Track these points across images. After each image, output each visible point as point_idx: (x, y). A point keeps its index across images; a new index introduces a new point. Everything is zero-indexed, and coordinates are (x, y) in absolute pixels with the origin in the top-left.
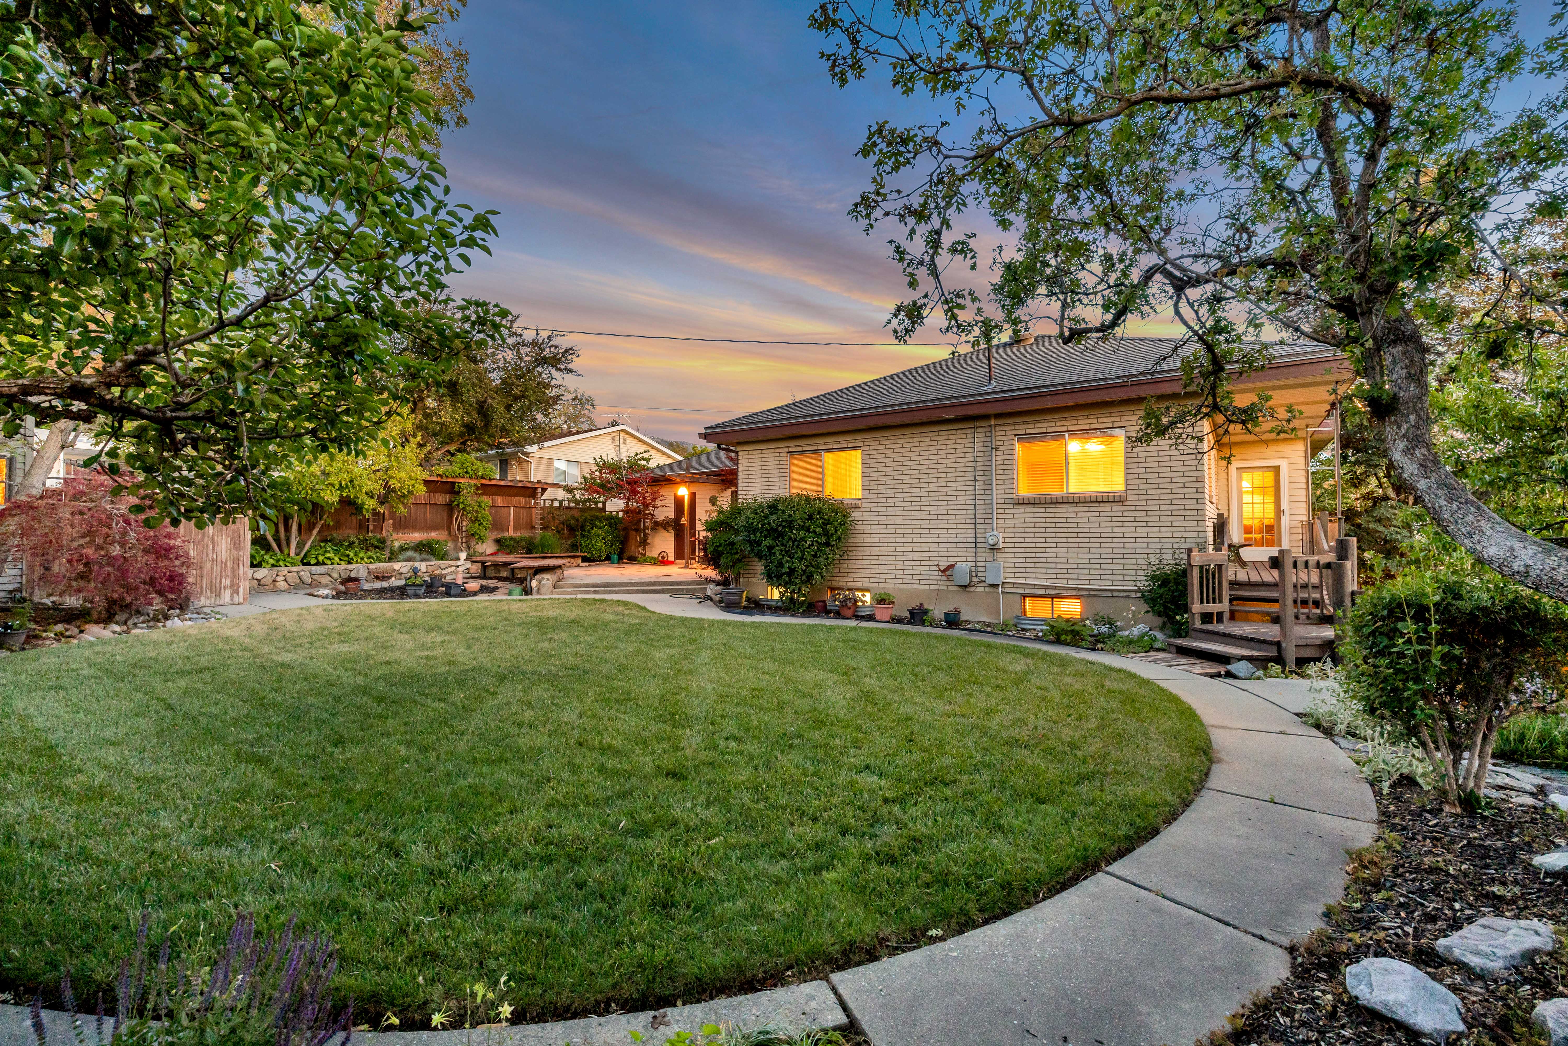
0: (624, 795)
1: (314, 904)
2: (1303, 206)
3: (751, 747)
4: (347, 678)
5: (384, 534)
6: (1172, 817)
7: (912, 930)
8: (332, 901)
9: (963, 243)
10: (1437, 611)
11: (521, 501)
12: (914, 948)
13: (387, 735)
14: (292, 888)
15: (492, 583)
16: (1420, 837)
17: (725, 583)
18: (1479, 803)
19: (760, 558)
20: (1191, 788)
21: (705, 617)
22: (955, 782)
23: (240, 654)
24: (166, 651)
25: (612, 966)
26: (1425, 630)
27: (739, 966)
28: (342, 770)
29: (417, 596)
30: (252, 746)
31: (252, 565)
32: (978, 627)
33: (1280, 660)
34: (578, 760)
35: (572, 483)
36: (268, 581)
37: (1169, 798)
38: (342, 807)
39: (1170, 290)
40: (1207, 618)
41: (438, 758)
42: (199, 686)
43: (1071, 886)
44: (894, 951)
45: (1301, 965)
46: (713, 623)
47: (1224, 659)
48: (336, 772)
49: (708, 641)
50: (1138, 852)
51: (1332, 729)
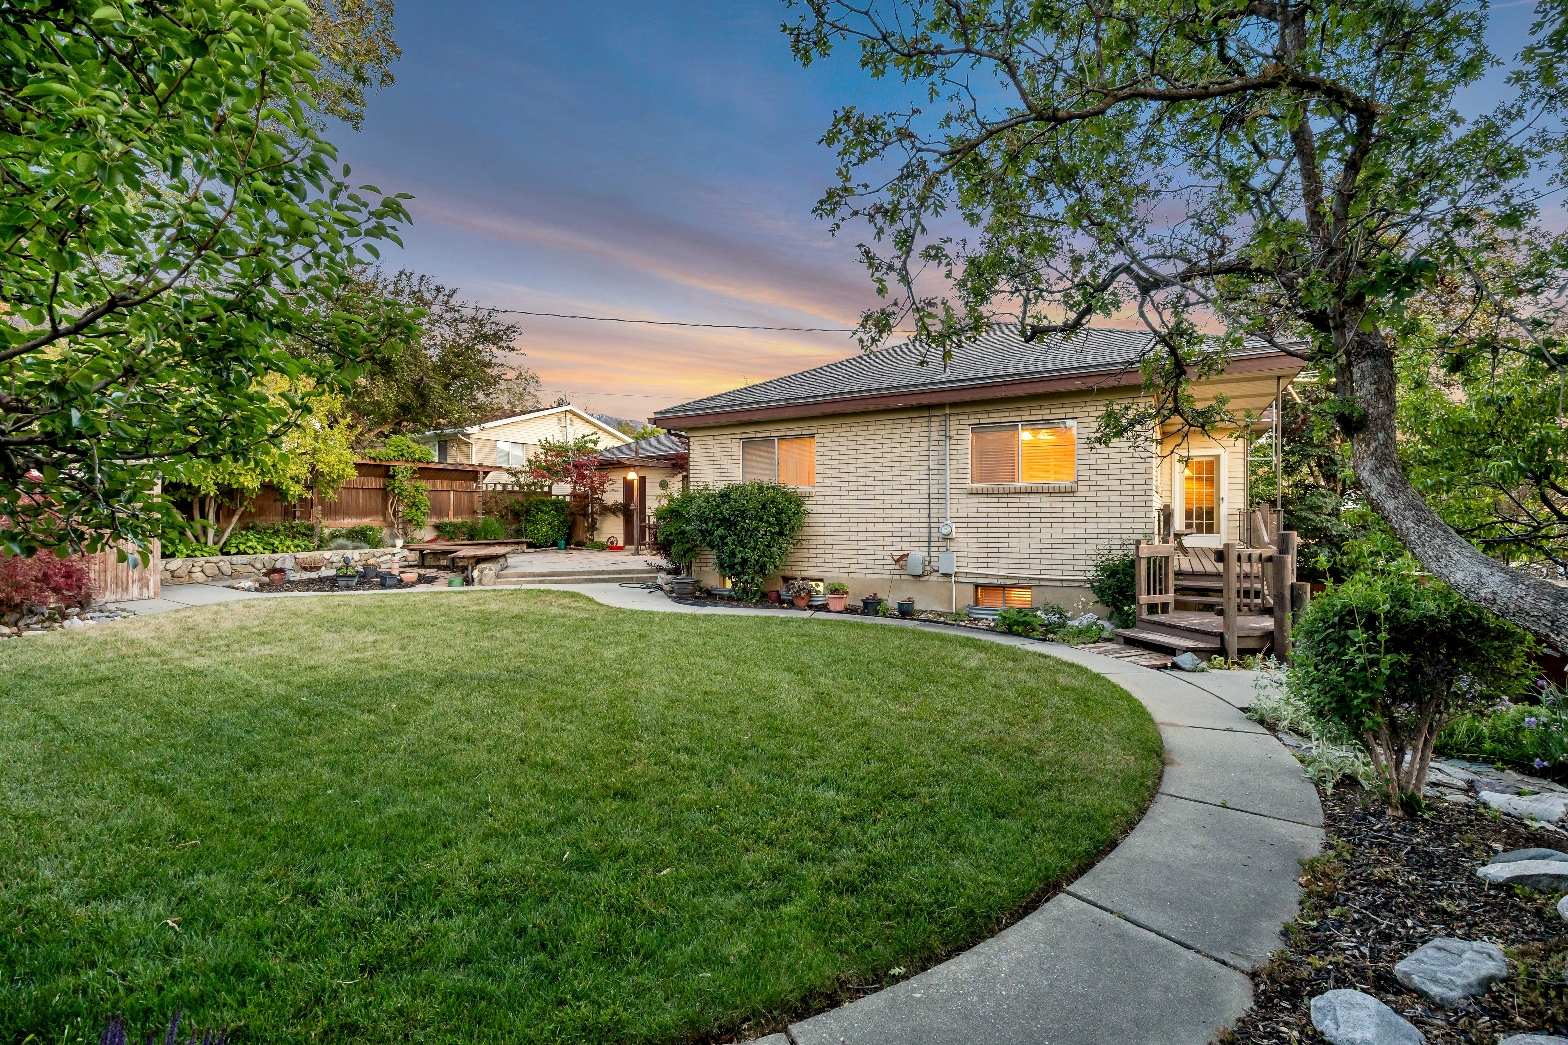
0: (569, 820)
1: (215, 970)
2: (1267, 207)
3: (705, 760)
4: (267, 687)
5: (313, 521)
6: (1129, 827)
7: (874, 970)
8: (237, 966)
9: (938, 248)
10: (1386, 618)
11: (462, 485)
12: (876, 990)
13: (309, 755)
14: (190, 951)
15: (431, 572)
16: (1366, 843)
17: (676, 571)
18: (1419, 805)
19: (712, 548)
20: (1146, 795)
21: (655, 608)
22: (913, 795)
23: (146, 659)
24: (61, 658)
25: (553, 1032)
26: (1374, 639)
27: (693, 1022)
28: (257, 800)
29: (349, 588)
30: (154, 772)
31: (164, 556)
32: (931, 617)
33: (1222, 651)
34: (520, 781)
35: (515, 465)
36: (183, 572)
37: (1126, 807)
38: (254, 845)
39: (1135, 291)
40: (1152, 608)
41: (365, 781)
42: (96, 700)
43: (1035, 909)
44: (856, 994)
45: (1264, 992)
46: (664, 616)
47: (1169, 651)
48: (249, 802)
49: (658, 637)
50: (1098, 867)
51: (1276, 724)
